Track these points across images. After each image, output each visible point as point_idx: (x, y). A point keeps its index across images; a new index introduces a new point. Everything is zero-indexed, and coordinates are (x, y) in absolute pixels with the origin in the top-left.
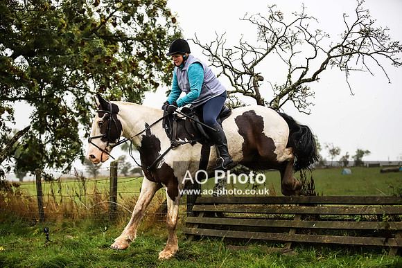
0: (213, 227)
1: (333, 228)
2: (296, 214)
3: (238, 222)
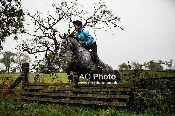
0: (33, 96)
1: (87, 97)
2: (70, 91)
3: (44, 94)
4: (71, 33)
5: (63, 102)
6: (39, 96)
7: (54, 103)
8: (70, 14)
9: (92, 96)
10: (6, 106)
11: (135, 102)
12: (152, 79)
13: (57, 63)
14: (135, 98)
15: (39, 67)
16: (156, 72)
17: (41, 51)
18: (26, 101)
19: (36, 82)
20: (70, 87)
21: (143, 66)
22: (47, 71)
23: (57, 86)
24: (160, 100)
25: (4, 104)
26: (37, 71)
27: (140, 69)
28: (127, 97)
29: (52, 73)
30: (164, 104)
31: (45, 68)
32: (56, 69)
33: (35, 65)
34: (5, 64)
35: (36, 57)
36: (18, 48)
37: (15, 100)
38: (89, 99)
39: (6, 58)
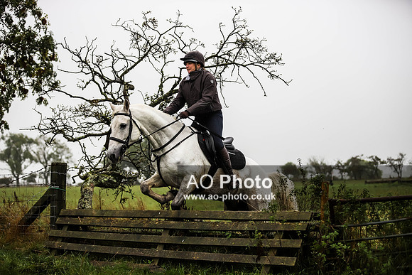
0: (77, 241)
1: (203, 244)
2: (164, 229)
3: (103, 237)
4: (165, 93)
5: (146, 255)
6: (90, 242)
7: (127, 257)
8: (163, 48)
9: (216, 241)
10: (13, 265)
11: (316, 255)
12: (357, 202)
13: (134, 164)
14: (317, 246)
15: (91, 172)
16: (366, 182)
17: (95, 135)
18: (60, 252)
19: (83, 208)
20: (163, 220)
21: (334, 170)
22: (109, 181)
23: (134, 218)
24: (374, 251)
25: (8, 260)
26: (86, 181)
27: (328, 176)
28: (297, 244)
29: (120, 187)
30: (384, 261)
31: (106, 176)
32: (130, 178)
33: (82, 168)
34: (9, 163)
35: (83, 147)
36: (42, 127)
37: (35, 251)
38: (209, 248)
39: (12, 149)
